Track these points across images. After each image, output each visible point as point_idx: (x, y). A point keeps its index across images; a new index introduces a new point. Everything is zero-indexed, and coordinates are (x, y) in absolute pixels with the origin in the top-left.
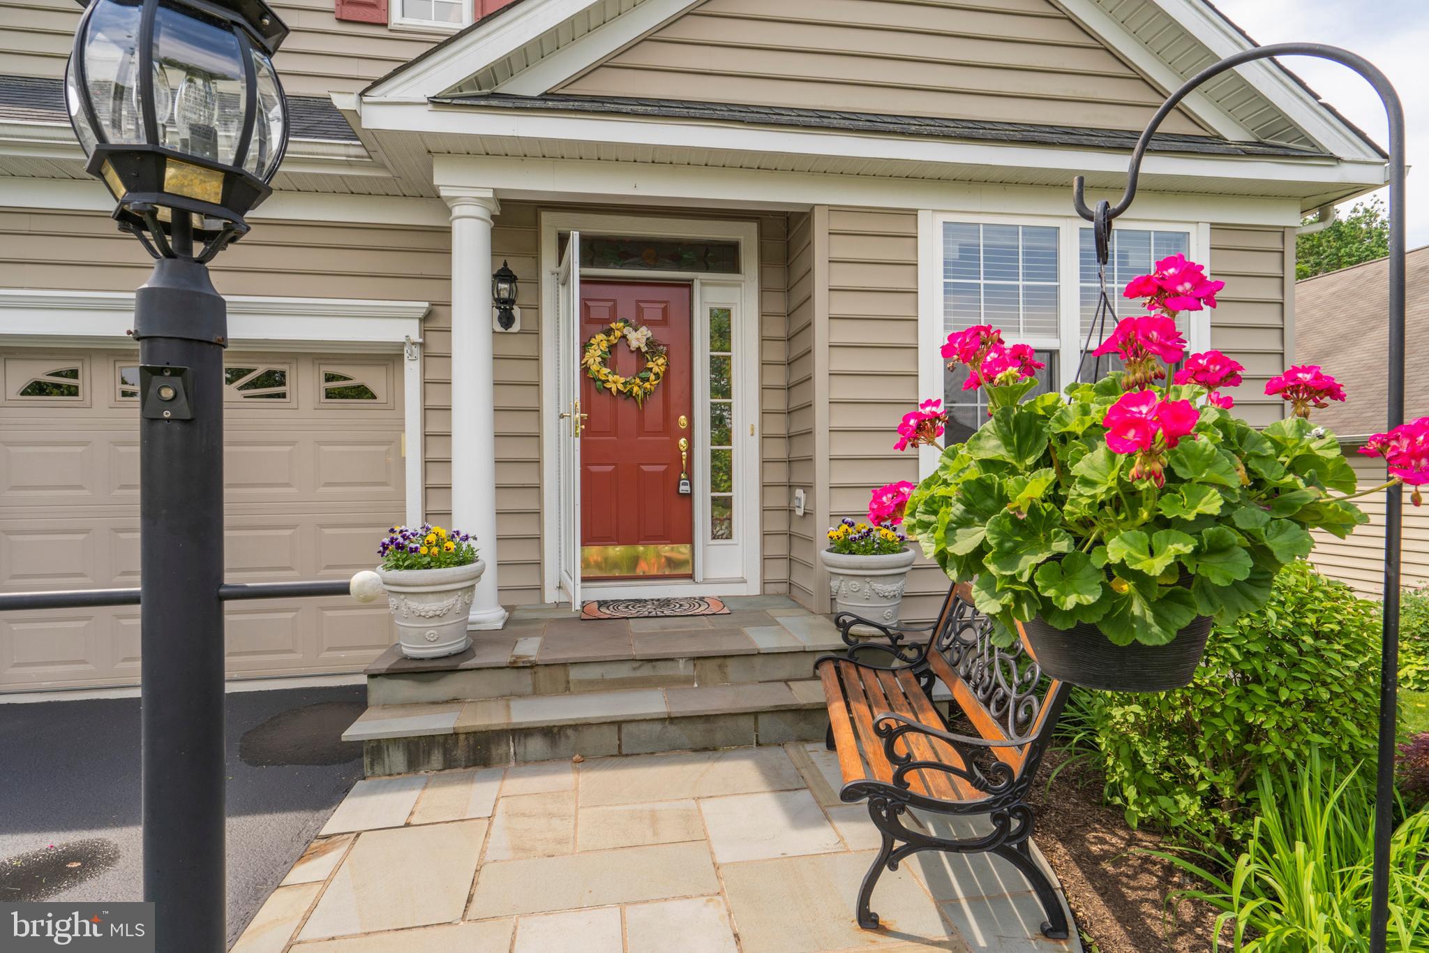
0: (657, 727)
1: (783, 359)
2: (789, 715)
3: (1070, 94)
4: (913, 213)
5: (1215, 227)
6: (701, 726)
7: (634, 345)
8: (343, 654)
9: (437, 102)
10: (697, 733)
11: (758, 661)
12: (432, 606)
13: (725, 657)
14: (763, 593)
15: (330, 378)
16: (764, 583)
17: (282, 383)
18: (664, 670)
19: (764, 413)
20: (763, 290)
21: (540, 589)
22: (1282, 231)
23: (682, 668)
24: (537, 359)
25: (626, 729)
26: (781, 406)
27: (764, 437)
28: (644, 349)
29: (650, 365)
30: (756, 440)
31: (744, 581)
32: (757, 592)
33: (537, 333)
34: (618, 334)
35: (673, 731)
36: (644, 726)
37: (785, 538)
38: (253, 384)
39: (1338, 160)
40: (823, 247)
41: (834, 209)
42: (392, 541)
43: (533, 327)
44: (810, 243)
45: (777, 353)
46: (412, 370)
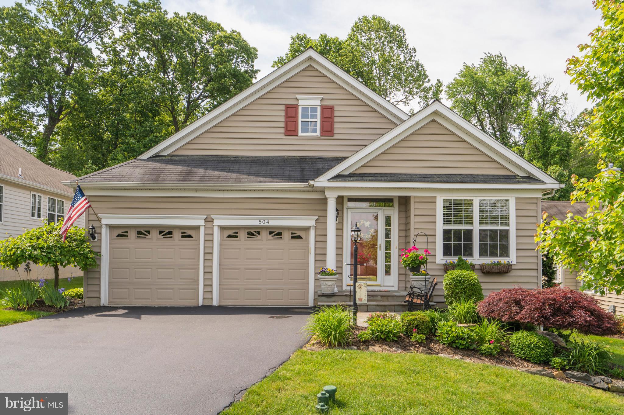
0: (375, 307)
1: (405, 229)
2: (401, 306)
3: (476, 166)
4: (436, 197)
5: (516, 198)
6: (383, 307)
7: (366, 226)
8: (293, 301)
9: (329, 180)
10: (383, 308)
11: (395, 297)
12: (330, 283)
13: (388, 296)
14: (399, 289)
15: (292, 233)
16: (399, 287)
17: (281, 235)
18: (375, 298)
19: (399, 243)
20: (399, 211)
21: (342, 286)
22: (537, 198)
23: (379, 298)
24: (342, 229)
25: (369, 306)
26: (404, 241)
27: (399, 249)
28: (369, 227)
29: (370, 231)
30: (397, 250)
31: (393, 286)
32: (397, 289)
33: (342, 223)
34: (362, 223)
35: (378, 307)
36: (372, 306)
37: (405, 276)
38: (274, 235)
39: (545, 183)
40: (413, 206)
41: (415, 197)
42: (323, 270)
43: (341, 221)
44: (410, 203)
45: (403, 227)
46: (312, 233)
